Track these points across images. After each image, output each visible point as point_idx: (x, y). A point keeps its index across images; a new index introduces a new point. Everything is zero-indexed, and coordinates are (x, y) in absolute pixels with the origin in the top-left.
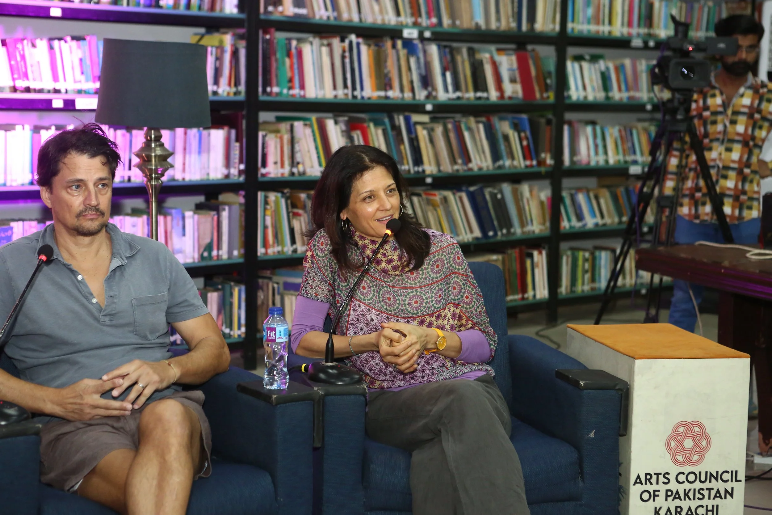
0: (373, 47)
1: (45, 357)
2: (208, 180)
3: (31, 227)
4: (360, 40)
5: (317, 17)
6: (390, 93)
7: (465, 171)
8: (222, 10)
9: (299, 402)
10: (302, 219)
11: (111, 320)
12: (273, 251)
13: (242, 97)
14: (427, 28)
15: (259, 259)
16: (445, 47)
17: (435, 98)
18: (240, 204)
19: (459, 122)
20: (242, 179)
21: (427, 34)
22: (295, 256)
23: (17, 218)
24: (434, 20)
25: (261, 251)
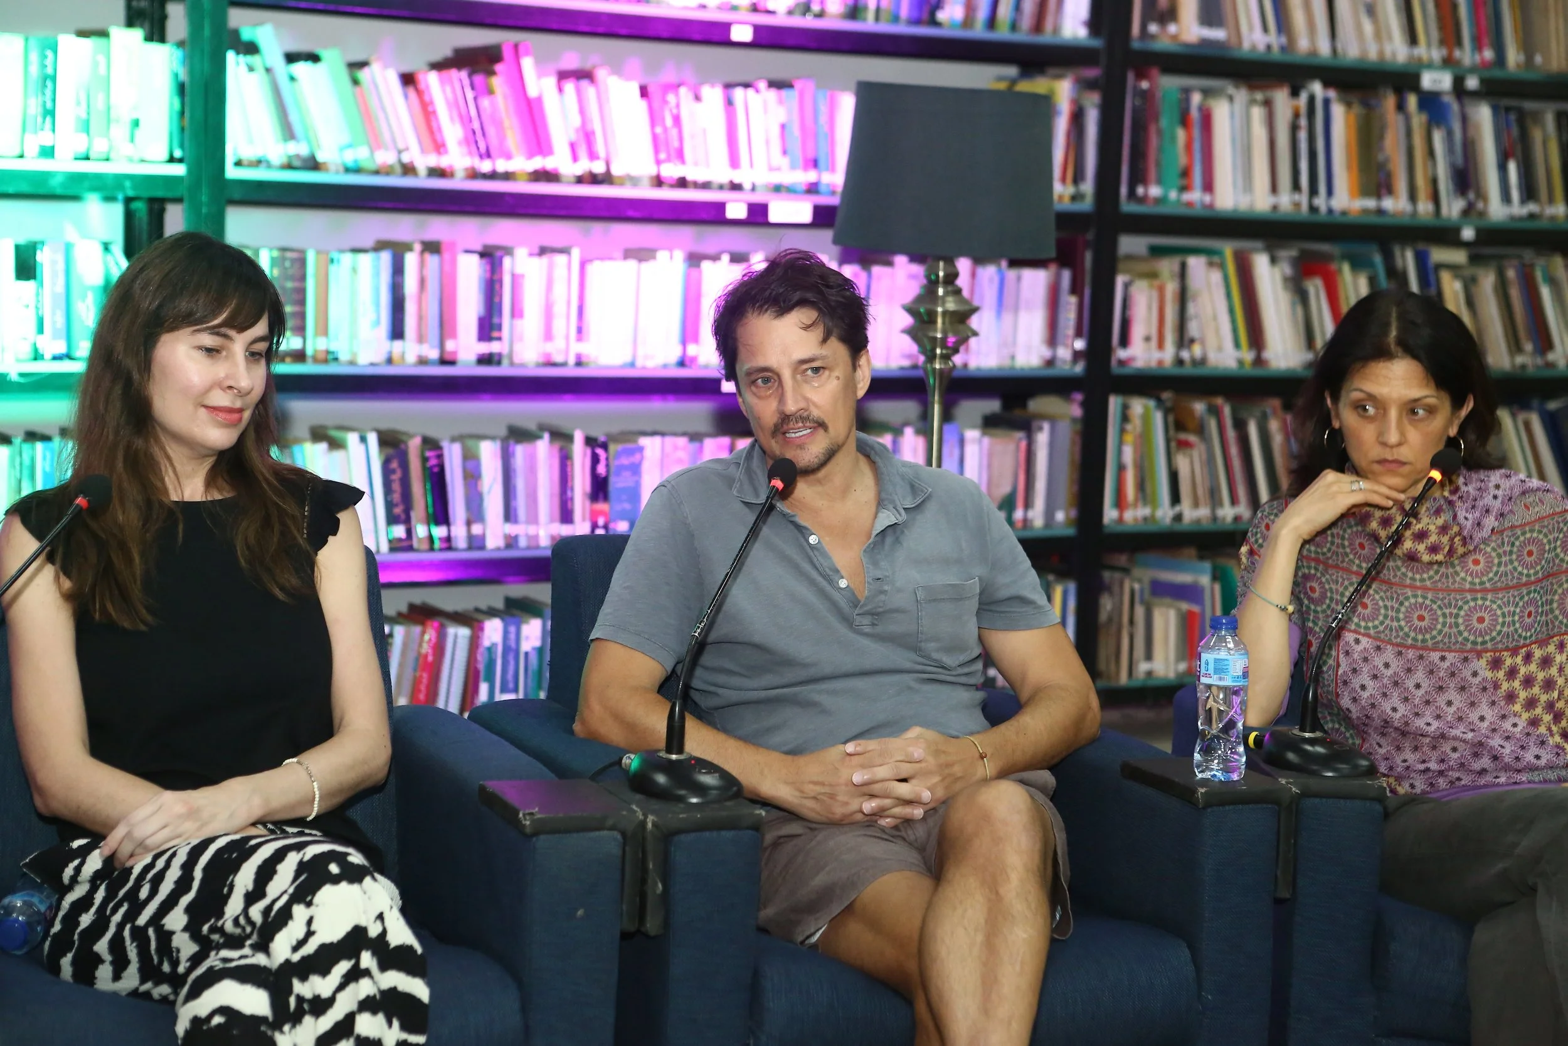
0: (1357, 109)
1: (754, 686)
2: (1012, 368)
3: (676, 448)
4: (1332, 94)
5: (1246, 45)
6: (1388, 204)
7: (1538, 367)
8: (1056, 30)
9: (1251, 806)
10: (1195, 453)
11: (873, 625)
12: (1134, 516)
13: (1087, 205)
14: (1473, 70)
15: (1106, 531)
16: (1508, 110)
17: (1482, 214)
18: (1074, 420)
19: (1532, 266)
20: (1079, 368)
21: (1472, 83)
22: (1178, 527)
23: (649, 429)
24: (1488, 54)
25: (1110, 514)
